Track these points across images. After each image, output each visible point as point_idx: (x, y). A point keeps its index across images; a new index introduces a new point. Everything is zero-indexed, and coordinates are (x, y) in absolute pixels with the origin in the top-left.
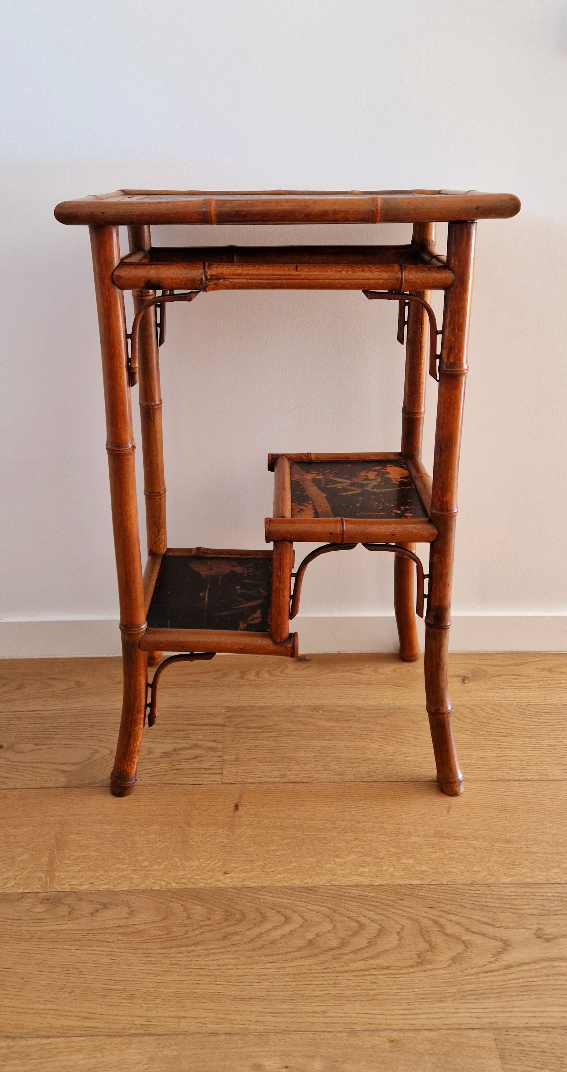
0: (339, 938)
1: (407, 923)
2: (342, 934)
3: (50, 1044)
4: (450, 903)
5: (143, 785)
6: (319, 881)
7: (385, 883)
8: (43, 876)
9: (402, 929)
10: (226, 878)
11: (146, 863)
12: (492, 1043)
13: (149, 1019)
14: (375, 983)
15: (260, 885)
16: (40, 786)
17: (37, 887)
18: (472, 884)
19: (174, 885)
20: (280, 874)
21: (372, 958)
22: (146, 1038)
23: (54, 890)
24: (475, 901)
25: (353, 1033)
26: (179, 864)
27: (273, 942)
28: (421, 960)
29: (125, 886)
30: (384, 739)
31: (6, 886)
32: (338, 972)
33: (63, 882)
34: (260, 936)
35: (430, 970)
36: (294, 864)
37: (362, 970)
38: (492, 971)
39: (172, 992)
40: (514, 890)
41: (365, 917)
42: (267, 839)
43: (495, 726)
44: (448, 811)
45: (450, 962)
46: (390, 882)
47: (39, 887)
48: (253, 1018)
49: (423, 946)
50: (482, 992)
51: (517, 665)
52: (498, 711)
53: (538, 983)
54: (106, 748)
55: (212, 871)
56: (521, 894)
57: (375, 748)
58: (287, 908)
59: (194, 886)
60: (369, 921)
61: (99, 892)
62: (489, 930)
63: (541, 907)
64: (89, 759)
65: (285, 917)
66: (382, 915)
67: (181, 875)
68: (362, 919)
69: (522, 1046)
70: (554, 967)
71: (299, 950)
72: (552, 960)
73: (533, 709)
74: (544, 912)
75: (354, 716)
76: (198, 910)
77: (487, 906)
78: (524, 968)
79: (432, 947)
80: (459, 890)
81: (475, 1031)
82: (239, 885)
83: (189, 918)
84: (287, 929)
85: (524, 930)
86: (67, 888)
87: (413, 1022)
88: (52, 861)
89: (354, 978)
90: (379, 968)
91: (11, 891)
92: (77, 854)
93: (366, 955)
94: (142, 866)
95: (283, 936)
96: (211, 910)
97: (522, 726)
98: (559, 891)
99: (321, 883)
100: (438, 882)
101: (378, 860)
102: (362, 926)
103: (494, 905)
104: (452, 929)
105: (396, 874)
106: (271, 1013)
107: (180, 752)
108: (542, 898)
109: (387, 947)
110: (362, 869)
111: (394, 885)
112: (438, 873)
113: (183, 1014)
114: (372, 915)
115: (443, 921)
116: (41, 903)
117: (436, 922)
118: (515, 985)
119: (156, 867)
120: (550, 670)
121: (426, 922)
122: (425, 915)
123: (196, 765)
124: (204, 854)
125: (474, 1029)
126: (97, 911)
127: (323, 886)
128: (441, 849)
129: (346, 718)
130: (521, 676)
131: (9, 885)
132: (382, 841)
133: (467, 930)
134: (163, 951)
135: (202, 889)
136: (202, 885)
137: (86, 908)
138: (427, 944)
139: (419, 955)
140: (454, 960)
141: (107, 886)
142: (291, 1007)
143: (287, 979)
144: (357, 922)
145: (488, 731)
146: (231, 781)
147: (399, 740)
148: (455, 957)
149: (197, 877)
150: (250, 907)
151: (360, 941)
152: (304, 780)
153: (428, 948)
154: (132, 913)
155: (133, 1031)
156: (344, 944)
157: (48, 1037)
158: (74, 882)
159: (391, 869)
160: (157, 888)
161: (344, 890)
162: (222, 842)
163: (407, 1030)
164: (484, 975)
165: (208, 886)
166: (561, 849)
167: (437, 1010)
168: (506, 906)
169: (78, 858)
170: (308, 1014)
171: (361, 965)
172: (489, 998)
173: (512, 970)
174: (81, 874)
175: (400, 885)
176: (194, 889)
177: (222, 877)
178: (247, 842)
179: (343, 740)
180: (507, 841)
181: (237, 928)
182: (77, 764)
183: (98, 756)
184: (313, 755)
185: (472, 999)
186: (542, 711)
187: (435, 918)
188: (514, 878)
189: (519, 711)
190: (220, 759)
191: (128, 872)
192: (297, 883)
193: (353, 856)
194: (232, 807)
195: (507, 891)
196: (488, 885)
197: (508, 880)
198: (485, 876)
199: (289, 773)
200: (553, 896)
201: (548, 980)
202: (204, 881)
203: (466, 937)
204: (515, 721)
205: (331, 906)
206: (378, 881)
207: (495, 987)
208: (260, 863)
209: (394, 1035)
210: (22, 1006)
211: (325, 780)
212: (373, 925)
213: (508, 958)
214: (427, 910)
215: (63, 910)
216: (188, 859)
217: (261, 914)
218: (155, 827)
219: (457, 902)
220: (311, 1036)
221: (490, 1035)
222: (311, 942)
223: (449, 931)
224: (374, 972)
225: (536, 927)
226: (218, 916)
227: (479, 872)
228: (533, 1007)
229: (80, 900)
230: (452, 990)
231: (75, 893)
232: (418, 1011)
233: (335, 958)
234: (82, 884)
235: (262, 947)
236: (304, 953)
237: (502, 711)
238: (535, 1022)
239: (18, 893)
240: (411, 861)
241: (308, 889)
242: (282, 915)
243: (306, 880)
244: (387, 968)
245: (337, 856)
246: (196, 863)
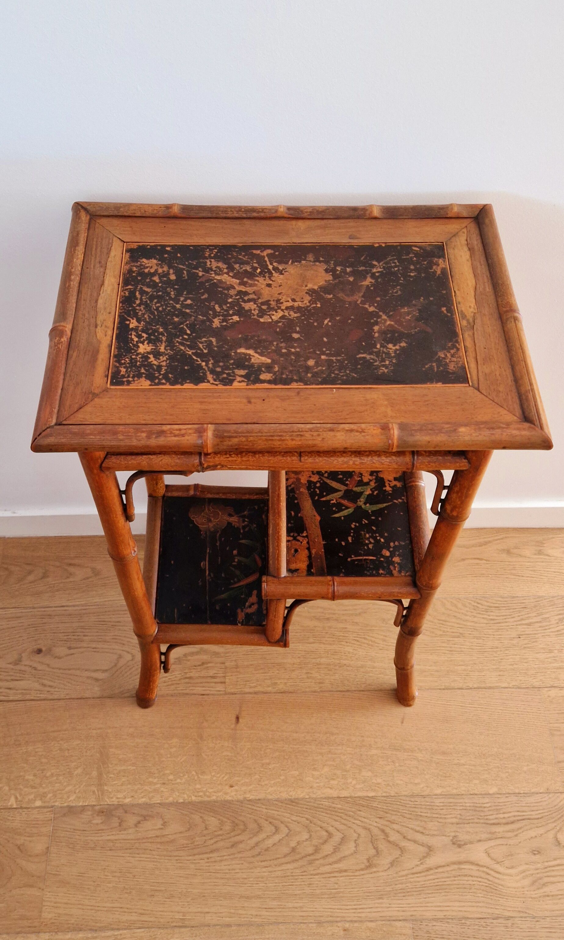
0: (314, 846)
1: (363, 832)
2: (315, 842)
3: (121, 935)
4: (395, 813)
5: (163, 696)
6: (300, 794)
7: (348, 795)
8: (95, 789)
9: (358, 837)
10: (232, 791)
11: (171, 777)
12: (410, 932)
13: (184, 914)
14: (337, 884)
15: (257, 798)
16: (79, 697)
17: (92, 801)
18: (412, 796)
19: (194, 798)
20: (272, 787)
21: (335, 862)
22: (183, 930)
23: (106, 803)
24: (413, 811)
25: (319, 923)
26: (196, 778)
27: (267, 850)
28: (370, 865)
29: (157, 800)
30: (358, 641)
31: (69, 800)
32: (312, 875)
33: (111, 796)
34: (257, 844)
35: (375, 872)
36: (282, 778)
37: (329, 873)
38: (417, 873)
39: (198, 892)
40: (442, 800)
41: (332, 827)
42: (262, 752)
43: (450, 624)
44: (402, 723)
45: (389, 865)
46: (353, 795)
47: (94, 800)
48: (254, 913)
49: (372, 852)
50: (408, 890)
51: (481, 545)
52: (456, 606)
53: (447, 883)
54: (128, 652)
55: (221, 784)
56: (447, 804)
57: (349, 652)
58: (276, 819)
59: (209, 799)
60: (336, 830)
61: (138, 805)
62: (419, 837)
63: (459, 816)
64: (115, 665)
65: (276, 827)
66: (344, 824)
67: (198, 789)
68: (330, 829)
69: (430, 933)
70: (460, 869)
71: (285, 856)
72: (460, 863)
73: (486, 603)
74: (461, 821)
75: (334, 614)
76: (213, 822)
77: (421, 816)
78: (440, 870)
79: (378, 852)
80: (402, 801)
81: (400, 922)
82: (241, 798)
83: (206, 829)
84: (277, 838)
85: (444, 837)
86: (115, 801)
87: (360, 915)
88: (100, 775)
89: (322, 879)
90: (341, 871)
91: (74, 805)
92: (119, 768)
93: (331, 860)
94: (169, 780)
95: (274, 844)
96: (222, 821)
97: (472, 624)
98: (475, 801)
99: (301, 796)
100: (388, 794)
101: (345, 773)
102: (330, 835)
103: (426, 815)
104: (394, 837)
105: (358, 786)
106: (266, 908)
107: (189, 658)
108: (461, 808)
109: (347, 853)
110: (332, 782)
111: (355, 797)
112: (388, 785)
113: (207, 910)
114: (337, 824)
115: (387, 830)
116: (98, 815)
117: (383, 831)
118: (431, 885)
119: (179, 781)
120: (508, 552)
121: (376, 831)
122: (375, 824)
123: (203, 673)
124: (215, 767)
125: (400, 920)
126: (139, 822)
127: (303, 799)
128: (393, 762)
129: (327, 616)
130: (481, 559)
131: (72, 798)
132: (350, 753)
133: (404, 837)
134: (190, 858)
135: (215, 802)
136: (214, 798)
137: (131, 820)
138: (375, 850)
139: (368, 860)
140: (392, 864)
141: (144, 800)
142: (279, 903)
143: (277, 881)
144: (327, 831)
145: (444, 632)
146: (233, 691)
147: (370, 643)
148: (394, 861)
149: (210, 790)
150: (250, 818)
151: (328, 848)
152: (291, 689)
153: (376, 853)
154: (164, 824)
155: (174, 924)
156: (317, 850)
157: (118, 929)
158: (120, 795)
159: (354, 782)
160: (181, 801)
161: (319, 802)
162: (228, 756)
163: (356, 921)
164: (412, 876)
165: (219, 799)
166: (483, 760)
167: (377, 905)
168: (434, 816)
169: (120, 772)
170: (290, 910)
171: (327, 869)
172: (413, 895)
173: (432, 872)
174: (124, 787)
175: (359, 797)
176: (209, 802)
177: (229, 790)
178: (246, 755)
179: (324, 644)
180: (444, 753)
181: (240, 838)
182: (106, 671)
183: (122, 662)
184: (298, 661)
185: (401, 896)
186: (492, 605)
187: (382, 827)
188: (444, 790)
189: (473, 606)
190: (223, 666)
191: (158, 786)
192: (284, 796)
193: (326, 769)
194: (234, 719)
195: (437, 802)
196: (424, 797)
197: (439, 791)
198: (423, 788)
199: (279, 682)
200: (470, 806)
201: (455, 880)
202: (215, 794)
203: (403, 844)
204: (468, 618)
205: (309, 817)
206: (344, 794)
207: (418, 886)
208: (257, 776)
209: (347, 925)
210: (97, 905)
211: (307, 690)
212: (338, 833)
213: (431, 862)
214: (378, 820)
215: (115, 822)
216: (203, 773)
217: (258, 824)
218: (175, 740)
219: (399, 812)
220: (292, 927)
221: (409, 925)
222: (294, 850)
223: (392, 839)
224: (336, 874)
225: (453, 834)
226: (227, 827)
227: (419, 784)
228: (441, 902)
229: (126, 812)
230: (388, 889)
231: (122, 805)
232: (365, 906)
233: (310, 863)
234: (125, 798)
235: (259, 854)
236: (288, 859)
237: (460, 605)
238: (440, 915)
239: (79, 806)
240: (370, 774)
241: (292, 801)
242: (273, 825)
243: (291, 793)
244: (346, 871)
245: (315, 769)
246: (209, 777)
